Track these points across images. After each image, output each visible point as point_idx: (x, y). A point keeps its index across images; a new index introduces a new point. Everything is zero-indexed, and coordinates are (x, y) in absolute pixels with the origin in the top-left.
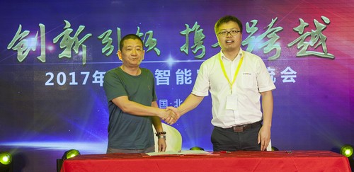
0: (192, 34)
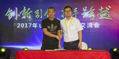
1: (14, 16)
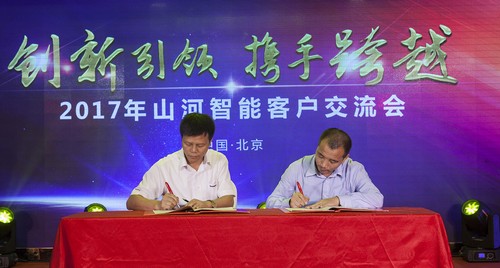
0: (261, 49)
1: (44, 71)
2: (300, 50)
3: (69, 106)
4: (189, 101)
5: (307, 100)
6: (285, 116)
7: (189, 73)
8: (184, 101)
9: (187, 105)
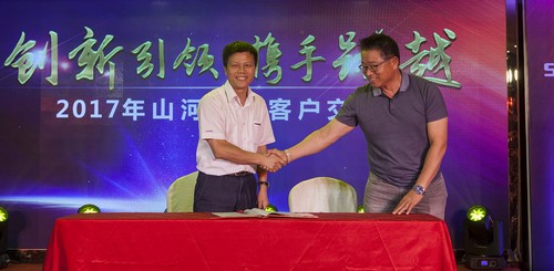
0: (263, 49)
1: (42, 68)
2: (302, 52)
3: (66, 104)
4: (189, 101)
5: (310, 102)
6: (286, 118)
7: (189, 73)
8: (184, 101)
9: (187, 105)
